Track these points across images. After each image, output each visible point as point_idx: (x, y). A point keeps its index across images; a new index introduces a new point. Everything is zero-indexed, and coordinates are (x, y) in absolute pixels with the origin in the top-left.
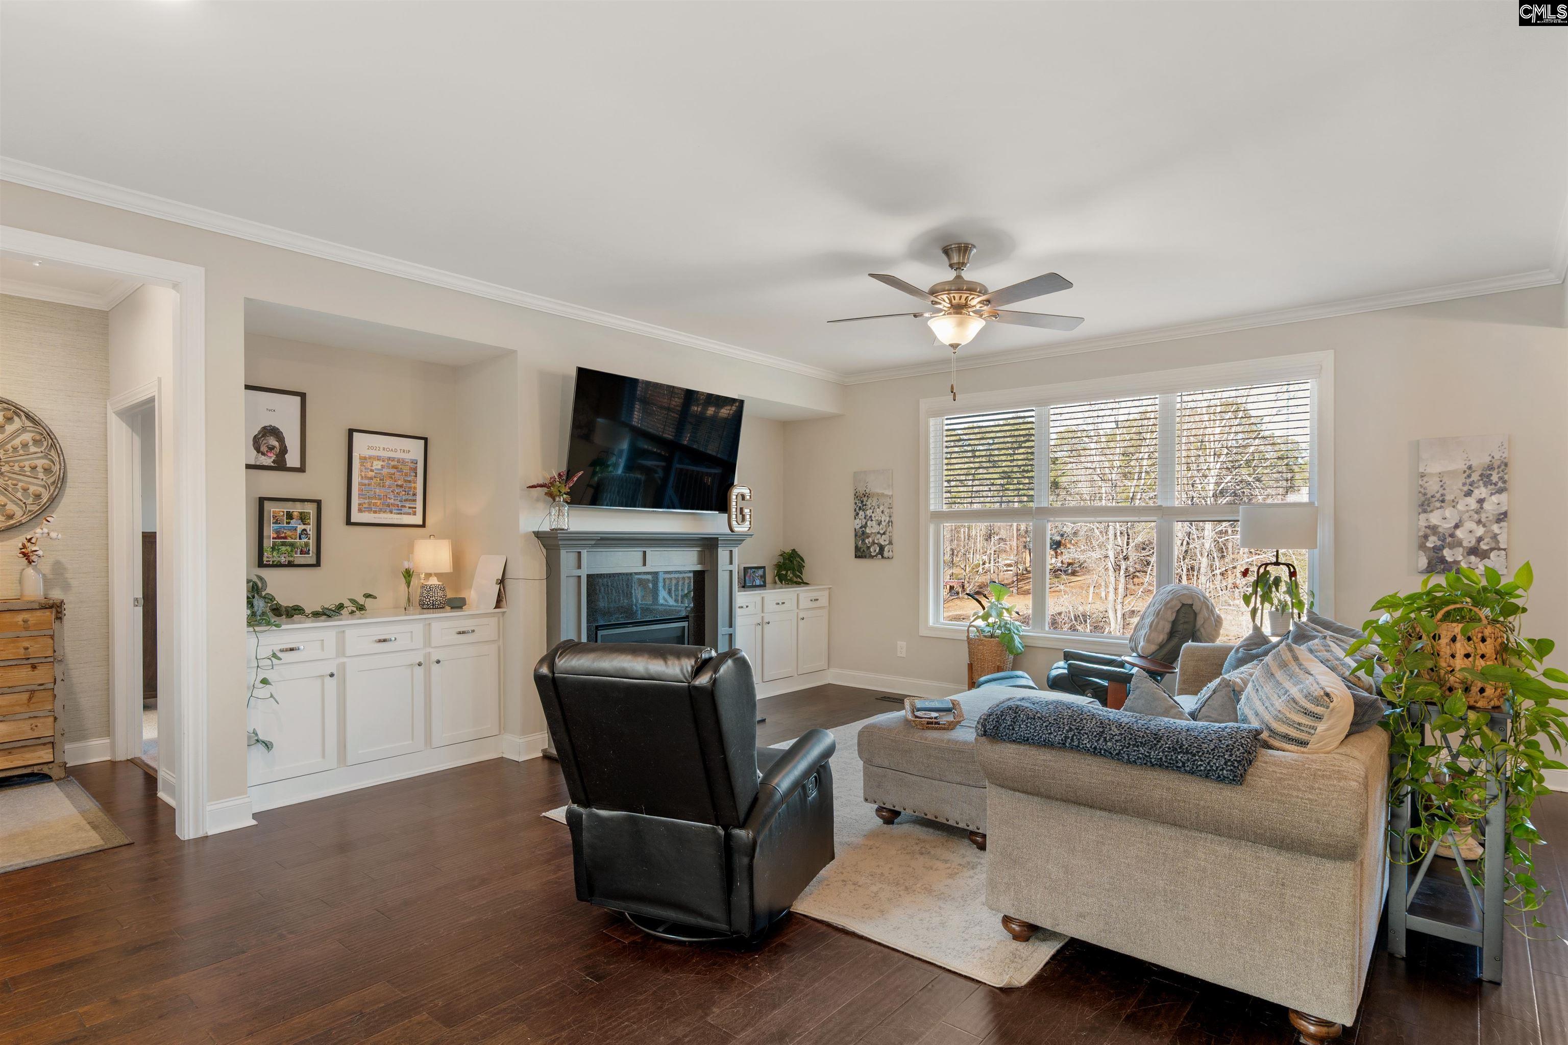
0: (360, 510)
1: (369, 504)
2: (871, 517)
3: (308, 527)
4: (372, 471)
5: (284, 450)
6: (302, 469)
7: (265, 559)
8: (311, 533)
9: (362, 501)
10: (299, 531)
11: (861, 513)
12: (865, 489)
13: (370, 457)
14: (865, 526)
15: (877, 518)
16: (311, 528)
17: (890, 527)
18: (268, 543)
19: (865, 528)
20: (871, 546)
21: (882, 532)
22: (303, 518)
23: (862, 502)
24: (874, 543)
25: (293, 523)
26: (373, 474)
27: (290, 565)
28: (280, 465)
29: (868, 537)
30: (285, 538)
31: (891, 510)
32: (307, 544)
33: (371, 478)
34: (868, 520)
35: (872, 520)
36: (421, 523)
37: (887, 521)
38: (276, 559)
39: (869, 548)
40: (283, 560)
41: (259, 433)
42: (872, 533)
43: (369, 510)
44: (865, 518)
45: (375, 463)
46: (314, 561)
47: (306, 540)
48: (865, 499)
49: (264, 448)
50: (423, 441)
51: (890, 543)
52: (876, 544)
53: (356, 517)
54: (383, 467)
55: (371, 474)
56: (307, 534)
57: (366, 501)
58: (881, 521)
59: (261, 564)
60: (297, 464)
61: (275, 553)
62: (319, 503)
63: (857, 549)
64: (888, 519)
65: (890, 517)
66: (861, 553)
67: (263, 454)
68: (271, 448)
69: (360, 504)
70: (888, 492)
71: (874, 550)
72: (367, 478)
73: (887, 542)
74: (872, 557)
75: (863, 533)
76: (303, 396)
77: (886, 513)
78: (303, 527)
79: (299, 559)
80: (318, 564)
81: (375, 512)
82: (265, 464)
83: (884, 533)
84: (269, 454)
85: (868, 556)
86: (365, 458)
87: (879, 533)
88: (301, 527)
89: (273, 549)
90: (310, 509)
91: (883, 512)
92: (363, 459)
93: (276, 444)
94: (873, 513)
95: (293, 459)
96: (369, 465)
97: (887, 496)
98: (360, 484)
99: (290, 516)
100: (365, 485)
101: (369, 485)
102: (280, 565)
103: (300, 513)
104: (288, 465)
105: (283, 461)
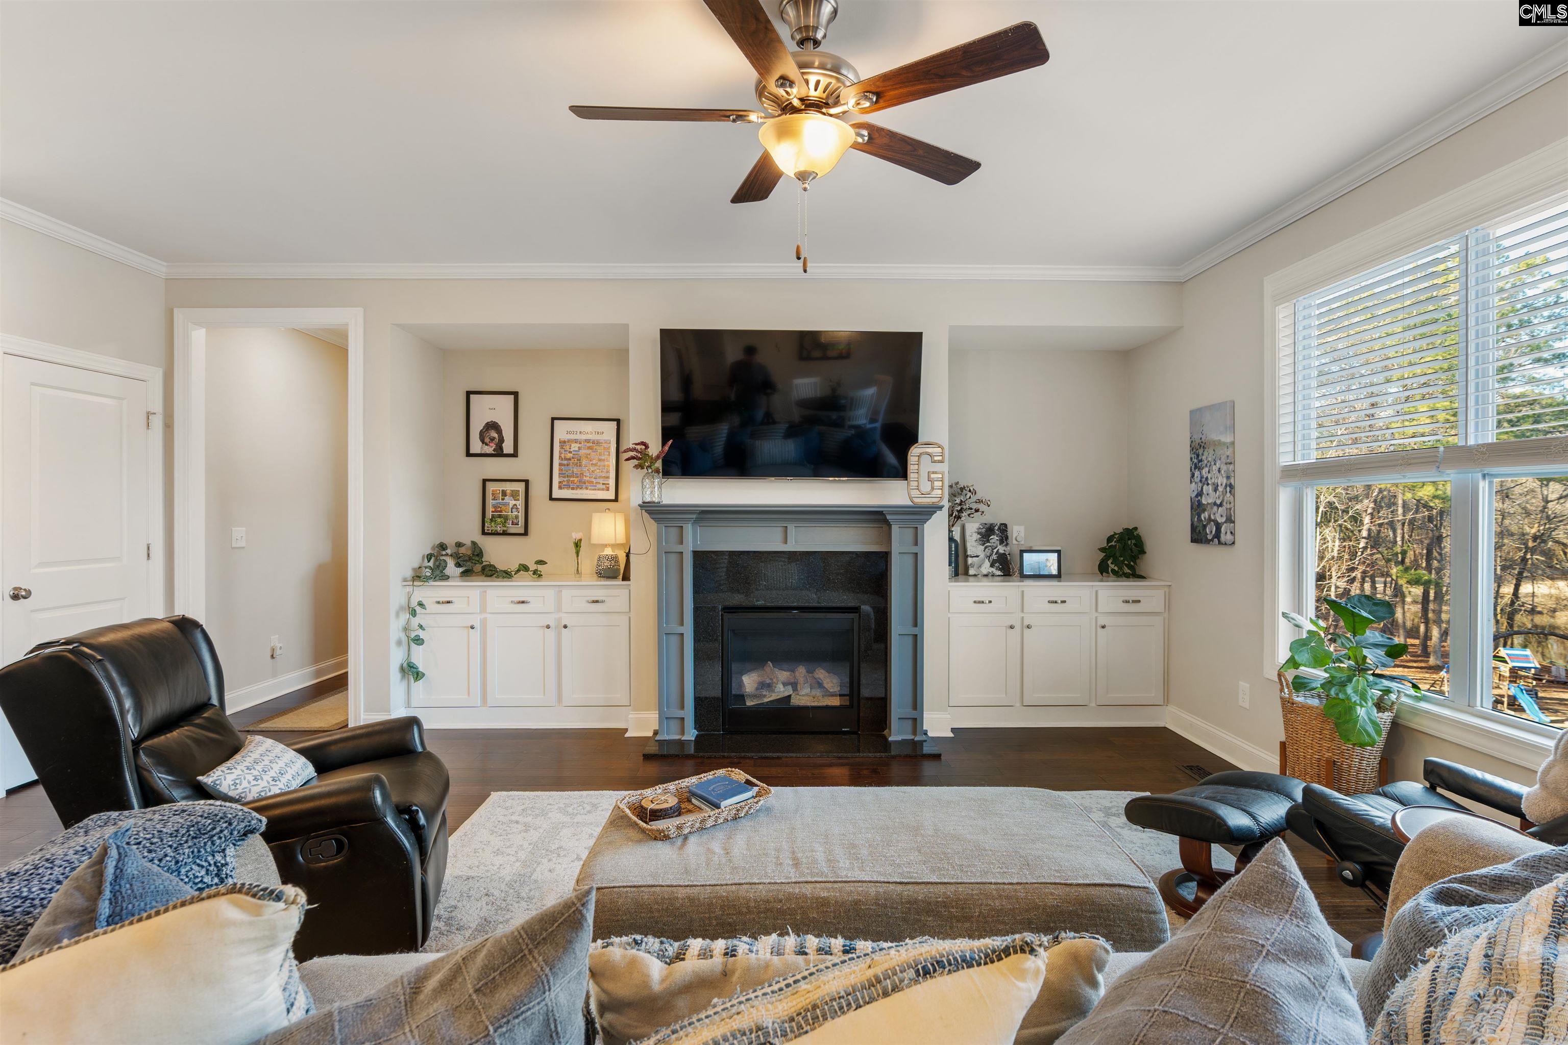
0: (560, 488)
1: (568, 481)
2: (1207, 478)
3: (518, 503)
4: (570, 452)
5: (501, 440)
6: (515, 455)
7: (486, 528)
8: (519, 507)
9: (562, 479)
10: (511, 506)
11: (1197, 473)
12: (1201, 436)
13: (568, 441)
14: (1200, 494)
15: (1213, 481)
16: (520, 504)
17: (1228, 495)
18: (489, 515)
19: (1201, 496)
20: (1207, 524)
21: (1218, 502)
22: (514, 495)
23: (1198, 456)
24: (1210, 520)
25: (507, 499)
26: (571, 455)
27: (505, 533)
28: (499, 453)
29: (1204, 510)
30: (501, 511)
31: (1231, 467)
32: (517, 517)
33: (570, 459)
34: (1204, 484)
35: (1208, 484)
36: (613, 498)
37: (1224, 485)
38: (494, 528)
39: (1205, 527)
40: (499, 529)
41: (484, 427)
42: (1208, 504)
43: (568, 487)
44: (1201, 481)
45: (573, 445)
46: (522, 531)
47: (516, 513)
48: (1201, 451)
49: (487, 440)
50: (615, 423)
51: (1230, 520)
52: (1213, 521)
53: (557, 493)
54: (579, 448)
55: (569, 455)
56: (517, 508)
57: (565, 479)
58: (1218, 486)
59: (484, 533)
60: (512, 452)
61: (493, 524)
62: (527, 482)
63: (1193, 528)
64: (1225, 481)
65: (1228, 478)
66: (1198, 536)
67: (487, 444)
68: (492, 439)
69: (560, 482)
70: (1227, 439)
71: (1211, 529)
72: (566, 459)
73: (1224, 519)
74: (1208, 542)
75: (1200, 503)
76: (516, 394)
77: (1223, 472)
78: (514, 502)
79: (513, 529)
80: (526, 533)
81: (573, 489)
82: (488, 452)
83: (1221, 505)
84: (491, 444)
85: (1204, 540)
86: (564, 442)
87: (1215, 504)
88: (512, 503)
89: (491, 520)
90: (521, 487)
91: (1219, 471)
92: (563, 443)
93: (496, 435)
94: (1209, 472)
95: (508, 448)
96: (567, 448)
97: (1224, 444)
98: (560, 465)
99: (504, 493)
100: (564, 465)
101: (568, 465)
102: (496, 534)
103: (512, 491)
104: (505, 452)
105: (501, 449)
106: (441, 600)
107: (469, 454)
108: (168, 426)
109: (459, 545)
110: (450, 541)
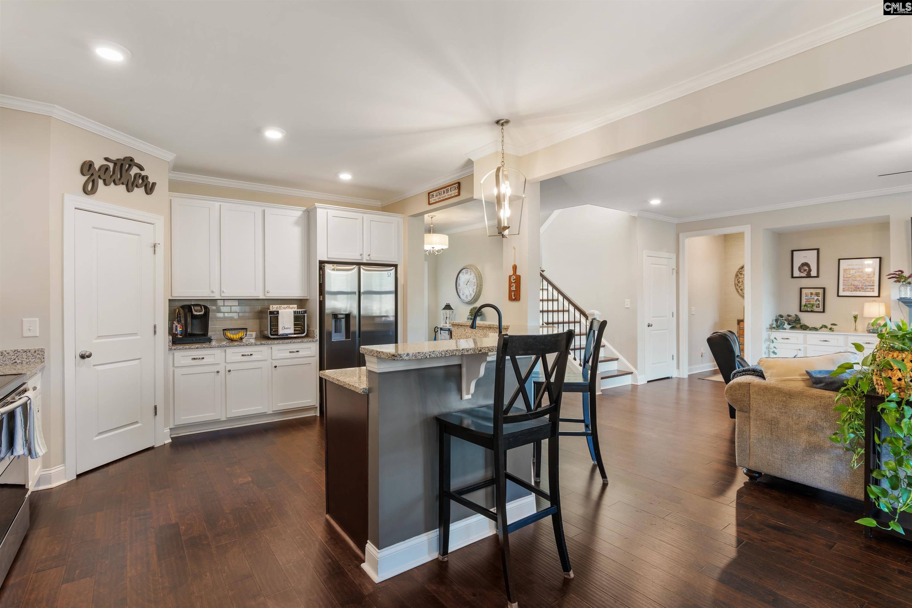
0: (844, 291)
1: (848, 288)
3: (819, 298)
4: (850, 274)
5: (810, 270)
6: (818, 276)
7: (802, 309)
8: (820, 300)
9: (844, 287)
10: (815, 299)
13: (849, 269)
16: (820, 298)
18: (803, 303)
22: (817, 294)
25: (813, 296)
26: (850, 276)
27: (812, 311)
28: (809, 276)
30: (810, 302)
32: (819, 304)
33: (849, 278)
36: (877, 295)
38: (806, 309)
40: (809, 309)
41: (801, 266)
43: (848, 290)
45: (851, 271)
46: (822, 311)
47: (818, 303)
49: (802, 271)
50: (879, 259)
53: (842, 293)
54: (855, 272)
55: (849, 276)
56: (819, 300)
57: (847, 287)
59: (801, 311)
60: (816, 275)
61: (805, 307)
62: (824, 289)
67: (802, 272)
68: (805, 270)
69: (843, 288)
72: (847, 278)
76: (818, 250)
80: (824, 312)
81: (851, 291)
82: (803, 276)
84: (804, 272)
86: (846, 270)
88: (816, 298)
89: (805, 305)
90: (821, 291)
92: (845, 270)
93: (807, 268)
95: (814, 273)
96: (848, 272)
98: (844, 280)
99: (812, 294)
100: (846, 280)
101: (848, 280)
102: (807, 311)
103: (816, 293)
104: (812, 275)
105: (810, 274)
106: (784, 337)
107: (792, 277)
108: (678, 273)
109: (789, 316)
110: (785, 314)
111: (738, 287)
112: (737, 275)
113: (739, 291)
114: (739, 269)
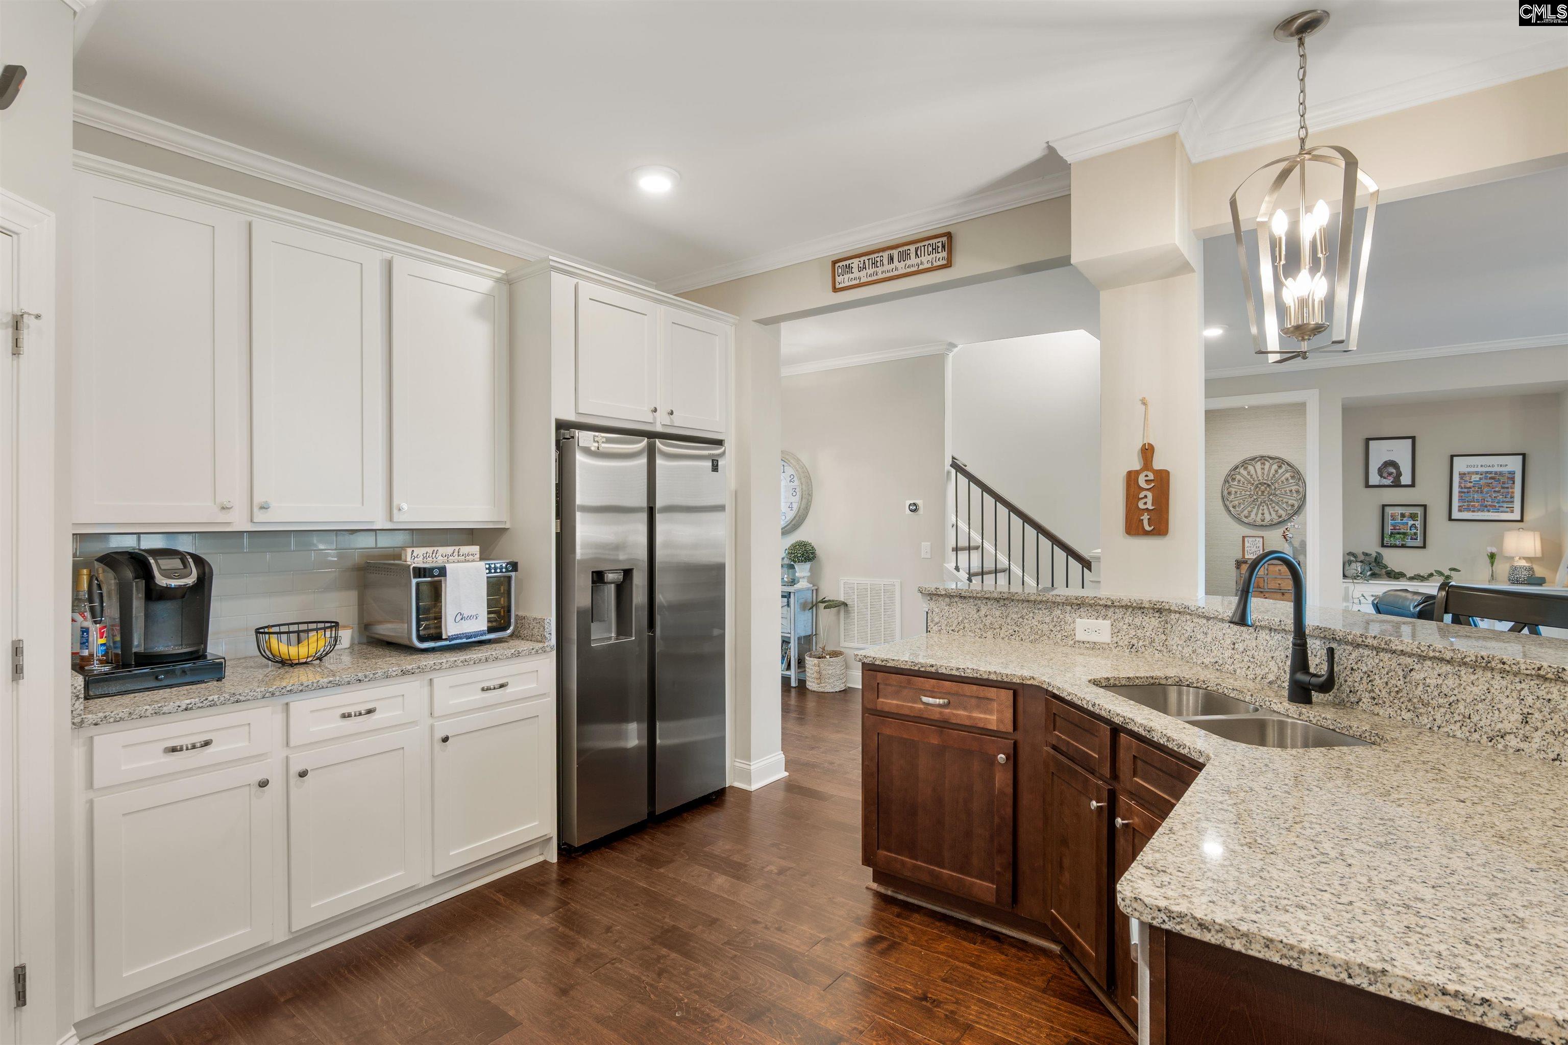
0: (1460, 511)
1: (1468, 506)
3: (1416, 523)
4: (1470, 482)
5: (1399, 474)
6: (1413, 485)
7: (1385, 542)
9: (1462, 504)
13: (1469, 473)
16: (1418, 523)
18: (1388, 532)
22: (1413, 517)
25: (1405, 520)
26: (1472, 484)
27: (1403, 546)
28: (1397, 484)
30: (1400, 529)
32: (1415, 534)
33: (1470, 488)
36: (1519, 519)
38: (1393, 542)
40: (1398, 543)
41: (1382, 465)
43: (1468, 510)
45: (1473, 477)
49: (1385, 475)
50: (1521, 457)
53: (1456, 515)
54: (1481, 479)
55: (1469, 485)
56: (1416, 527)
57: (1466, 504)
59: (1383, 546)
61: (1392, 539)
62: (1425, 507)
67: (1385, 478)
68: (1390, 474)
69: (1459, 507)
72: (1465, 488)
76: (1413, 438)
78: (1413, 522)
79: (1409, 542)
81: (1473, 511)
82: (1386, 484)
84: (1389, 478)
86: (1464, 474)
88: (1411, 523)
89: (1391, 536)
90: (1419, 511)
92: (1462, 475)
93: (1394, 471)
95: (1406, 479)
96: (1467, 478)
98: (1460, 492)
99: (1403, 515)
100: (1465, 493)
101: (1468, 492)
102: (1396, 546)
103: (1411, 514)
104: (1403, 483)
105: (1400, 481)
107: (1367, 486)
109: (1366, 554)
110: (1358, 550)
111: (1228, 503)
112: (1226, 481)
113: (1231, 509)
114: (1231, 471)
